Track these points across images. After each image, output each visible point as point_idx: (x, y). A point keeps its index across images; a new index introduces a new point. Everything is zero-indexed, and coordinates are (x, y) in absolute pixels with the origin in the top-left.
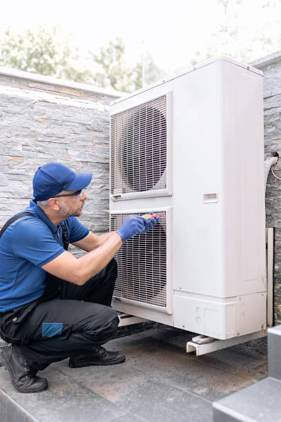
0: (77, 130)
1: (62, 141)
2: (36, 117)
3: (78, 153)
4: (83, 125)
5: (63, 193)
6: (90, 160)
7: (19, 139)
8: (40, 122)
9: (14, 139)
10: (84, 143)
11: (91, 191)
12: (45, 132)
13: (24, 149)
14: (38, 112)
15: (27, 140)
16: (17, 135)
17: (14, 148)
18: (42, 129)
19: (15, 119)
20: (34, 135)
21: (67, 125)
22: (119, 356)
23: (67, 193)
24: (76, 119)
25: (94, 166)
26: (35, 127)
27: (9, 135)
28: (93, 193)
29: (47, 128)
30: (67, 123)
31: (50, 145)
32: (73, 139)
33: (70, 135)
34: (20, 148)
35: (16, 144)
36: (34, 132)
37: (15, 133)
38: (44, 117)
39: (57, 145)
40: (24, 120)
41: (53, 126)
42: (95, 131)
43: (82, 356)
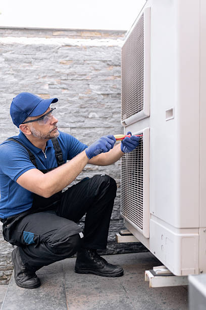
0: (97, 67)
1: (84, 77)
2: (60, 60)
3: (100, 87)
4: (104, 61)
5: (29, 119)
6: (111, 92)
7: (46, 79)
8: (63, 63)
9: (41, 80)
10: (105, 78)
11: (112, 120)
12: (68, 71)
13: (50, 88)
14: (62, 56)
15: (52, 80)
16: (44, 77)
17: (42, 87)
18: (65, 70)
19: (42, 63)
20: (57, 75)
21: (88, 64)
22: (116, 270)
23: (33, 119)
24: (97, 57)
25: (115, 97)
26: (59, 68)
27: (37, 77)
28: (113, 122)
29: (70, 68)
30: (88, 62)
31: (73, 83)
32: (94, 75)
33: (91, 72)
34: (46, 87)
35: (43, 84)
36: (58, 72)
37: (42, 75)
38: (67, 59)
39: (79, 81)
40: (50, 64)
41: (75, 65)
42: (116, 66)
43: (83, 264)
